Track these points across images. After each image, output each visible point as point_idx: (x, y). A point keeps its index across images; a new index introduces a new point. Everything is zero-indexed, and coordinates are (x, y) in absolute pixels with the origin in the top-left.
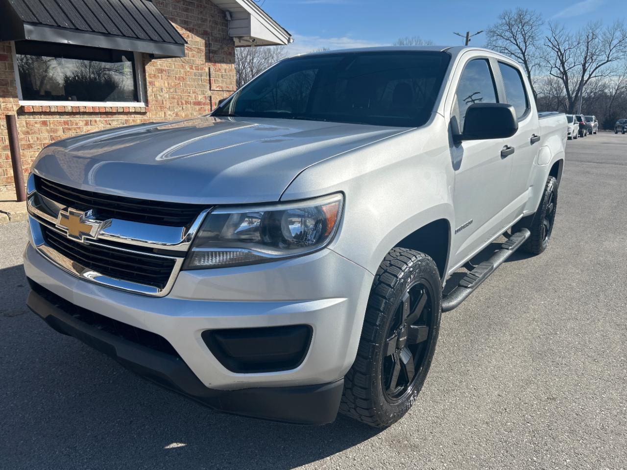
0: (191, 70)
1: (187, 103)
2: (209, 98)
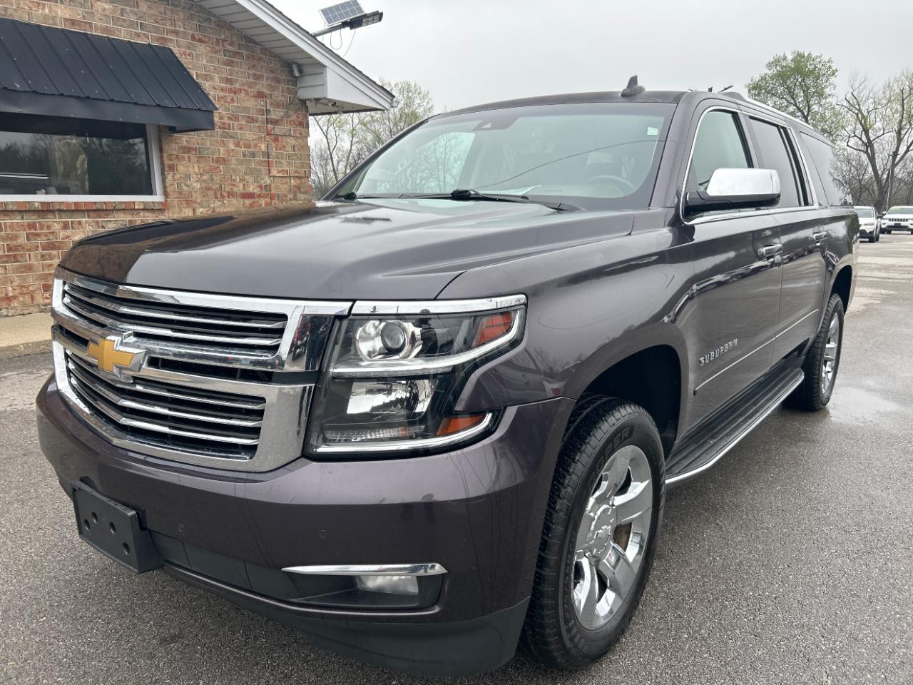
0: (238, 149)
1: (230, 195)
2: (268, 187)
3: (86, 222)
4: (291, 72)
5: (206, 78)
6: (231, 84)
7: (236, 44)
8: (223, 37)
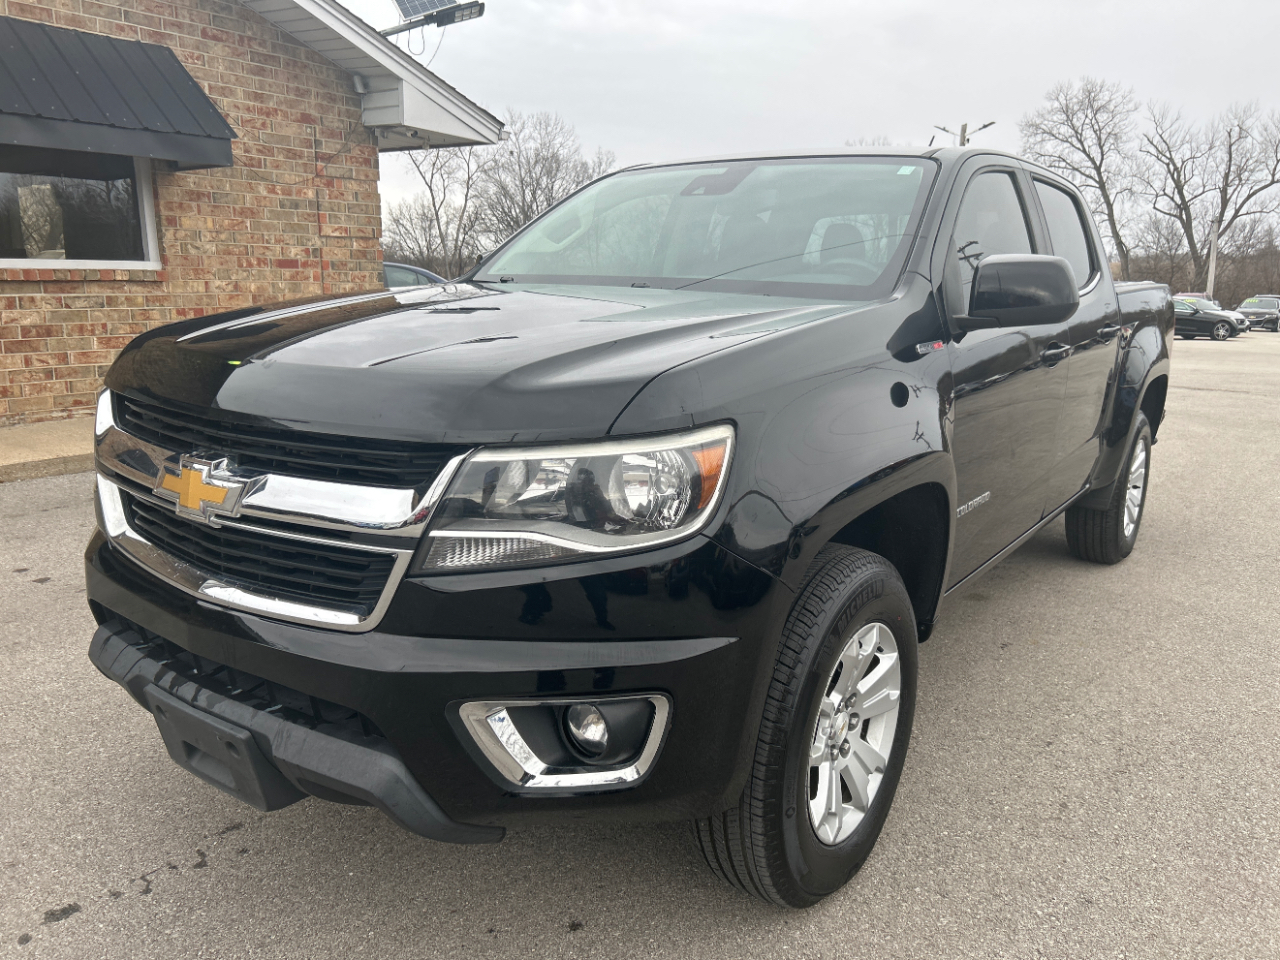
0: (272, 196)
1: (261, 262)
2: (317, 252)
3: (42, 299)
4: (353, 87)
5: (225, 92)
6: (262, 102)
7: (269, 44)
8: (249, 33)
